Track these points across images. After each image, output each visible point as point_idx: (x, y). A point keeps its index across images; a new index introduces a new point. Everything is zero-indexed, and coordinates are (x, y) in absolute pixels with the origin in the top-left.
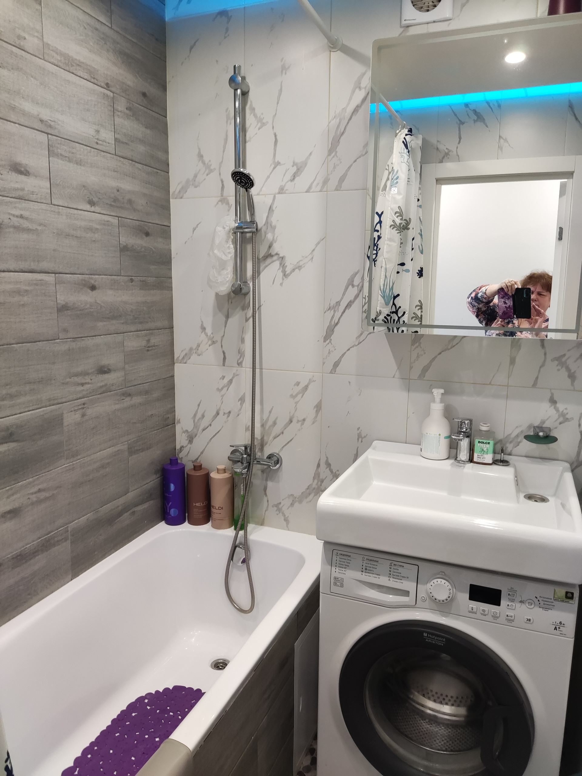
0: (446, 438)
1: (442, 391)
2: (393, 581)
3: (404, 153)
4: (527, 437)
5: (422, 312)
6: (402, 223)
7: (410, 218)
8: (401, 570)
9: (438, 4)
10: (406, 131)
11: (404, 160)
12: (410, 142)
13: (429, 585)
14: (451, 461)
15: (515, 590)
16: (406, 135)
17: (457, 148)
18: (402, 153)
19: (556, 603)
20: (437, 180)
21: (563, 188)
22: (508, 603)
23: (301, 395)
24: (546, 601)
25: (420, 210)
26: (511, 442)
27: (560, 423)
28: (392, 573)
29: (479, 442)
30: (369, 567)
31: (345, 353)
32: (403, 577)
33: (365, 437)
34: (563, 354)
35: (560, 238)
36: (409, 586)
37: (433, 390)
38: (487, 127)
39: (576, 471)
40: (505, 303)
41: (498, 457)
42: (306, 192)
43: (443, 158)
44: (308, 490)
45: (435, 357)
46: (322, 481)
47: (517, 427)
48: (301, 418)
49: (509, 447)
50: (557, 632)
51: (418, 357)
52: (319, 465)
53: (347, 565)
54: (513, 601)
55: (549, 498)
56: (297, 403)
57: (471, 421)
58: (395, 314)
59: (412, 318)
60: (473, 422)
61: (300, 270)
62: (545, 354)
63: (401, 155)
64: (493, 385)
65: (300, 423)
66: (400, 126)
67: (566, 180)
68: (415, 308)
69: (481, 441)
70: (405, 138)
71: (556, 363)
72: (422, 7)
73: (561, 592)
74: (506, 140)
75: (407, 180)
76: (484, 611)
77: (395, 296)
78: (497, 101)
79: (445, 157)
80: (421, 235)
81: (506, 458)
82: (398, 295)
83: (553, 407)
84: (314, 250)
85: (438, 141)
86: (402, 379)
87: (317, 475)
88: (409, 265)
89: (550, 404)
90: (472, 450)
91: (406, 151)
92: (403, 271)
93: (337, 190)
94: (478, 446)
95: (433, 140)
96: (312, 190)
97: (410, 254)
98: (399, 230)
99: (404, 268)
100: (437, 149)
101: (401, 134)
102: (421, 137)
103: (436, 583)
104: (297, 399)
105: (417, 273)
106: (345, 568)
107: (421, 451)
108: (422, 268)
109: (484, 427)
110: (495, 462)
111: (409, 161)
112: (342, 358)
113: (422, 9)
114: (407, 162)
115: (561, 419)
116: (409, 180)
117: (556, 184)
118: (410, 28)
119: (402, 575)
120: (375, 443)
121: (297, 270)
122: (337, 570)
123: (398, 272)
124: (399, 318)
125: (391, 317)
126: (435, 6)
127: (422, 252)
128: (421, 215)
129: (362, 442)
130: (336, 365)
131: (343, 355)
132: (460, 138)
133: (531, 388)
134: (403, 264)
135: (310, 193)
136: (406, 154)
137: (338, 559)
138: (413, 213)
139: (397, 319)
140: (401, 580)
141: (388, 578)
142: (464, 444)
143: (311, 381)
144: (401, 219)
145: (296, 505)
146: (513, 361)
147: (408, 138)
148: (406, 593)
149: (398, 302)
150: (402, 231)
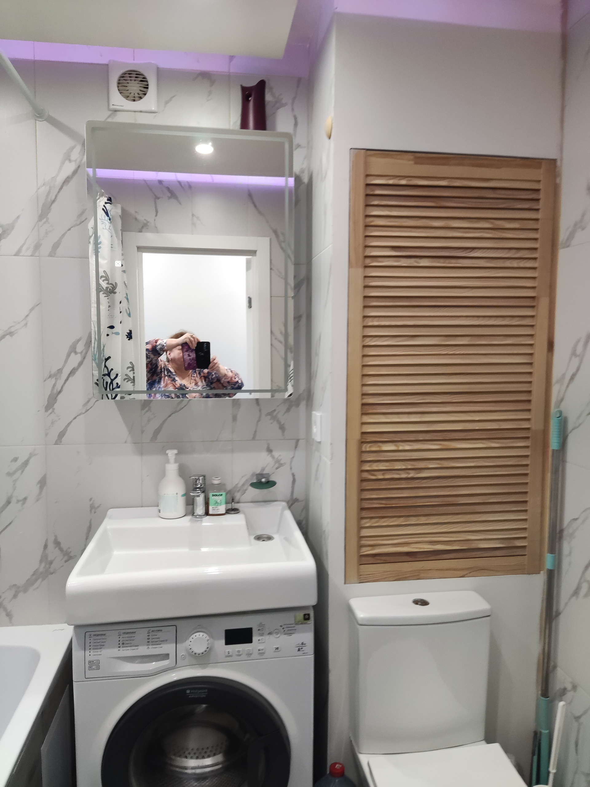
0: (183, 496)
1: (175, 451)
2: (152, 648)
3: (105, 220)
4: (252, 485)
5: (134, 373)
6: (108, 287)
7: (116, 283)
8: (159, 634)
9: (144, 97)
10: (105, 200)
11: (105, 226)
12: (111, 210)
13: (188, 642)
14: (189, 518)
15: (263, 624)
16: (106, 203)
17: (155, 220)
18: (102, 220)
19: (297, 627)
20: (138, 248)
21: (248, 263)
22: (259, 638)
23: (20, 471)
24: (289, 627)
25: (125, 275)
26: (238, 491)
27: (277, 468)
28: (150, 640)
29: (213, 495)
30: (127, 640)
31: (71, 422)
32: (161, 641)
33: (98, 507)
34: (274, 409)
35: (250, 306)
36: (168, 648)
37: (168, 452)
38: (180, 204)
39: (292, 507)
40: (189, 356)
41: (229, 506)
42: (15, 255)
43: (143, 227)
44: (34, 577)
45: (164, 420)
46: (51, 563)
47: (243, 477)
48: (21, 498)
49: (238, 496)
50: (301, 653)
51: (149, 421)
52: (46, 546)
53: (102, 645)
54: (262, 635)
55: (274, 536)
56: (15, 481)
57: (204, 476)
58: (107, 377)
59: (124, 380)
60: (207, 478)
61: (11, 336)
62: (260, 411)
63: (102, 221)
64: (221, 441)
65: (20, 503)
66: (99, 194)
67: (251, 257)
68: (127, 369)
69: (214, 494)
70: (104, 206)
71: (269, 417)
72: (128, 97)
73: (300, 615)
74: (198, 218)
75: (110, 246)
76: (239, 651)
77: (106, 358)
78: (188, 182)
79: (144, 227)
80: (127, 299)
81: (236, 506)
82: (109, 358)
83: (270, 455)
84: (27, 316)
85: (136, 212)
86: (135, 443)
87: (44, 558)
88: (118, 328)
89: (267, 453)
90: (207, 504)
91: (107, 218)
92: (113, 333)
93: (51, 256)
94: (212, 499)
95: (131, 210)
96: (21, 254)
97: (119, 317)
98: (106, 294)
99: (114, 330)
100: (136, 219)
101: (100, 201)
102: (119, 206)
103: (195, 638)
104: (15, 477)
105: (126, 335)
106: (100, 648)
107: (160, 512)
108: (131, 330)
109: (216, 481)
110: (228, 511)
111: (110, 228)
112: (68, 427)
113: (129, 98)
114: (109, 229)
115: (277, 465)
116: (112, 246)
117: (242, 260)
118: (118, 112)
119: (161, 639)
120: (110, 512)
121: (8, 337)
122: (92, 653)
123: (108, 335)
124: (112, 380)
125: (104, 380)
126: (141, 98)
127: (129, 315)
128: (125, 280)
129: (95, 513)
130: (62, 435)
131: (69, 424)
132: (157, 212)
133: (251, 440)
134: (112, 327)
135: (19, 257)
136: (107, 221)
137: (92, 641)
138: (118, 279)
139: (109, 381)
140: (160, 644)
141: (147, 647)
142: (200, 500)
143: (31, 455)
144: (108, 283)
145: (21, 595)
146: (235, 418)
147: (108, 206)
148: (166, 656)
149: (110, 364)
150: (109, 295)
